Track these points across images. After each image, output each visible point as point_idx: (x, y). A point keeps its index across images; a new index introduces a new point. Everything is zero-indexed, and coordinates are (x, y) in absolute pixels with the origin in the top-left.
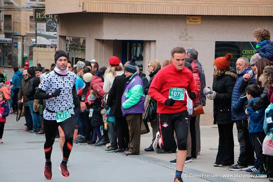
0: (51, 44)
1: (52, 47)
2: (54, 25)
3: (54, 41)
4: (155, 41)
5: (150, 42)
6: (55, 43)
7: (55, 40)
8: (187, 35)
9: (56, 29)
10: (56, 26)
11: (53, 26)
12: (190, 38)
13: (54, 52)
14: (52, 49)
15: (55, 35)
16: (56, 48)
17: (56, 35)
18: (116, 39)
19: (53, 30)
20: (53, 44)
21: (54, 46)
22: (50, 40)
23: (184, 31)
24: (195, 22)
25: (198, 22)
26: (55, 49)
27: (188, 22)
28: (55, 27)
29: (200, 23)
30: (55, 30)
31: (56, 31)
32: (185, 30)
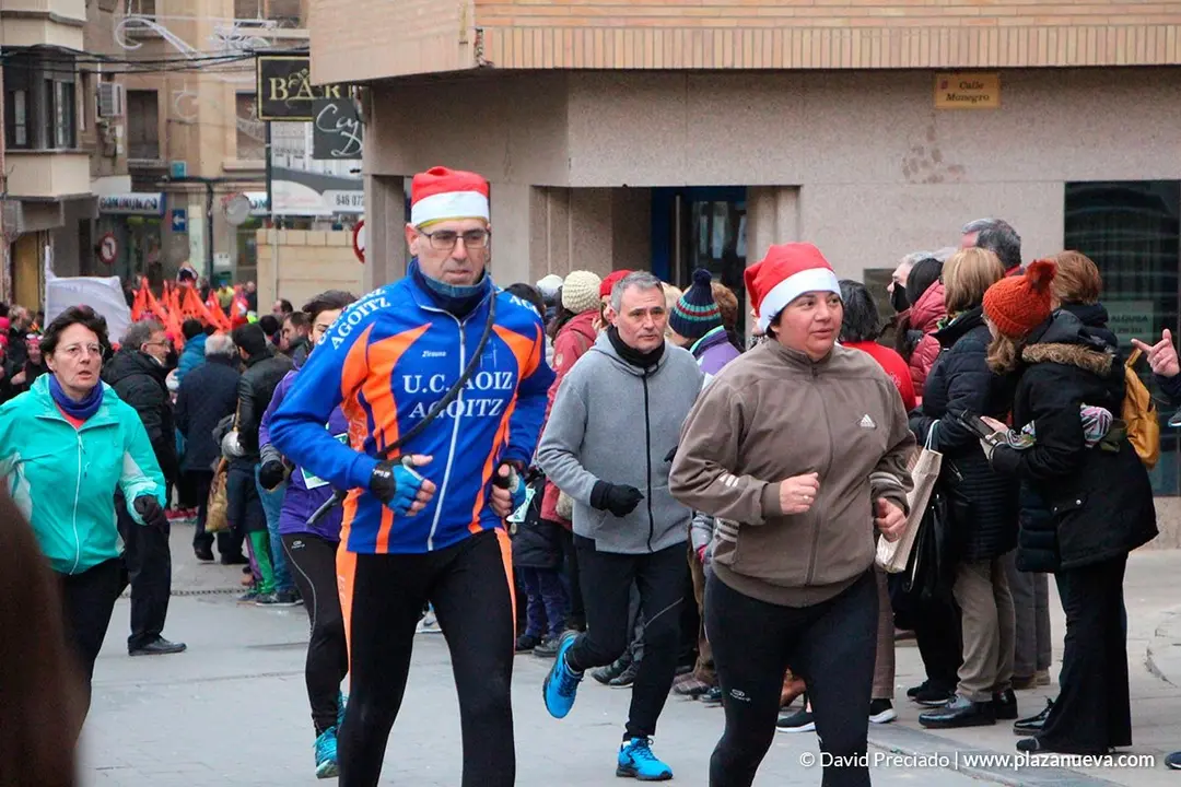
0: (336, 214)
1: (337, 227)
2: (350, 130)
3: (345, 201)
4: (796, 188)
5: (774, 192)
6: (351, 208)
7: (351, 194)
8: (936, 156)
9: (355, 146)
10: (359, 135)
11: (343, 133)
12: (953, 169)
13: (347, 246)
14: (338, 233)
15: (353, 171)
16: (356, 229)
17: (358, 171)
18: (625, 185)
19: (342, 153)
20: (344, 213)
21: (345, 220)
22: (332, 195)
23: (923, 141)
24: (974, 100)
25: (986, 98)
26: (351, 234)
27: (941, 100)
28: (353, 137)
29: (993, 102)
30: (354, 152)
31: (358, 157)
32: (931, 138)
